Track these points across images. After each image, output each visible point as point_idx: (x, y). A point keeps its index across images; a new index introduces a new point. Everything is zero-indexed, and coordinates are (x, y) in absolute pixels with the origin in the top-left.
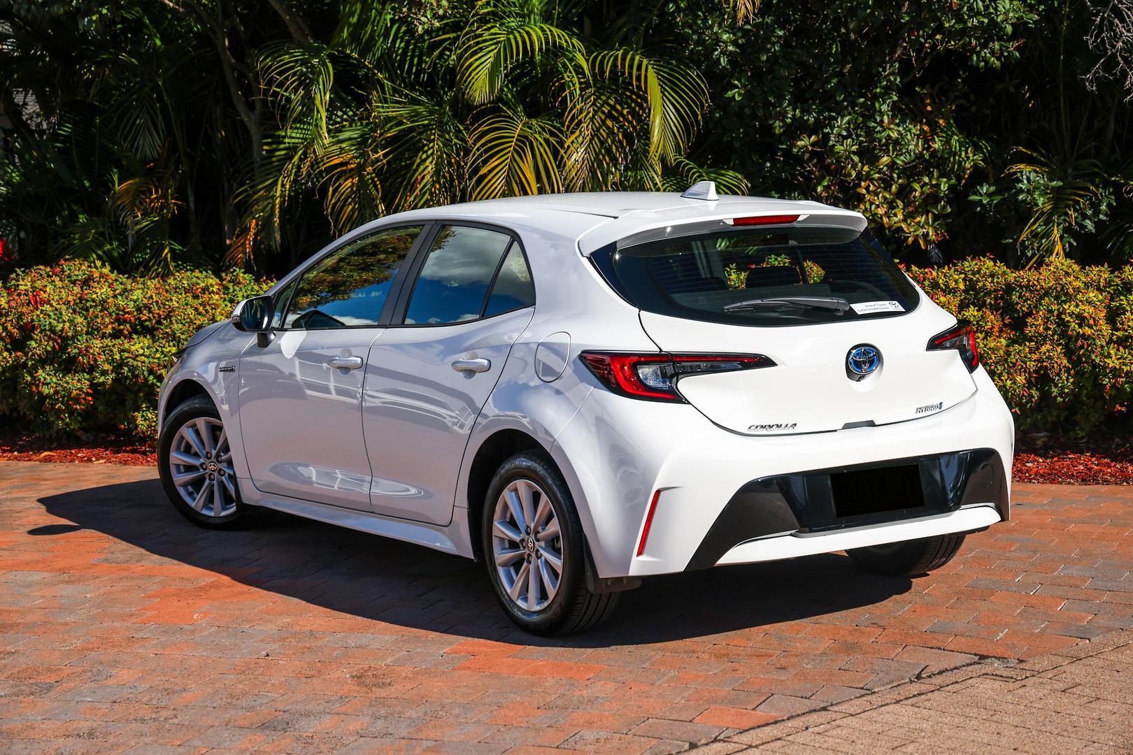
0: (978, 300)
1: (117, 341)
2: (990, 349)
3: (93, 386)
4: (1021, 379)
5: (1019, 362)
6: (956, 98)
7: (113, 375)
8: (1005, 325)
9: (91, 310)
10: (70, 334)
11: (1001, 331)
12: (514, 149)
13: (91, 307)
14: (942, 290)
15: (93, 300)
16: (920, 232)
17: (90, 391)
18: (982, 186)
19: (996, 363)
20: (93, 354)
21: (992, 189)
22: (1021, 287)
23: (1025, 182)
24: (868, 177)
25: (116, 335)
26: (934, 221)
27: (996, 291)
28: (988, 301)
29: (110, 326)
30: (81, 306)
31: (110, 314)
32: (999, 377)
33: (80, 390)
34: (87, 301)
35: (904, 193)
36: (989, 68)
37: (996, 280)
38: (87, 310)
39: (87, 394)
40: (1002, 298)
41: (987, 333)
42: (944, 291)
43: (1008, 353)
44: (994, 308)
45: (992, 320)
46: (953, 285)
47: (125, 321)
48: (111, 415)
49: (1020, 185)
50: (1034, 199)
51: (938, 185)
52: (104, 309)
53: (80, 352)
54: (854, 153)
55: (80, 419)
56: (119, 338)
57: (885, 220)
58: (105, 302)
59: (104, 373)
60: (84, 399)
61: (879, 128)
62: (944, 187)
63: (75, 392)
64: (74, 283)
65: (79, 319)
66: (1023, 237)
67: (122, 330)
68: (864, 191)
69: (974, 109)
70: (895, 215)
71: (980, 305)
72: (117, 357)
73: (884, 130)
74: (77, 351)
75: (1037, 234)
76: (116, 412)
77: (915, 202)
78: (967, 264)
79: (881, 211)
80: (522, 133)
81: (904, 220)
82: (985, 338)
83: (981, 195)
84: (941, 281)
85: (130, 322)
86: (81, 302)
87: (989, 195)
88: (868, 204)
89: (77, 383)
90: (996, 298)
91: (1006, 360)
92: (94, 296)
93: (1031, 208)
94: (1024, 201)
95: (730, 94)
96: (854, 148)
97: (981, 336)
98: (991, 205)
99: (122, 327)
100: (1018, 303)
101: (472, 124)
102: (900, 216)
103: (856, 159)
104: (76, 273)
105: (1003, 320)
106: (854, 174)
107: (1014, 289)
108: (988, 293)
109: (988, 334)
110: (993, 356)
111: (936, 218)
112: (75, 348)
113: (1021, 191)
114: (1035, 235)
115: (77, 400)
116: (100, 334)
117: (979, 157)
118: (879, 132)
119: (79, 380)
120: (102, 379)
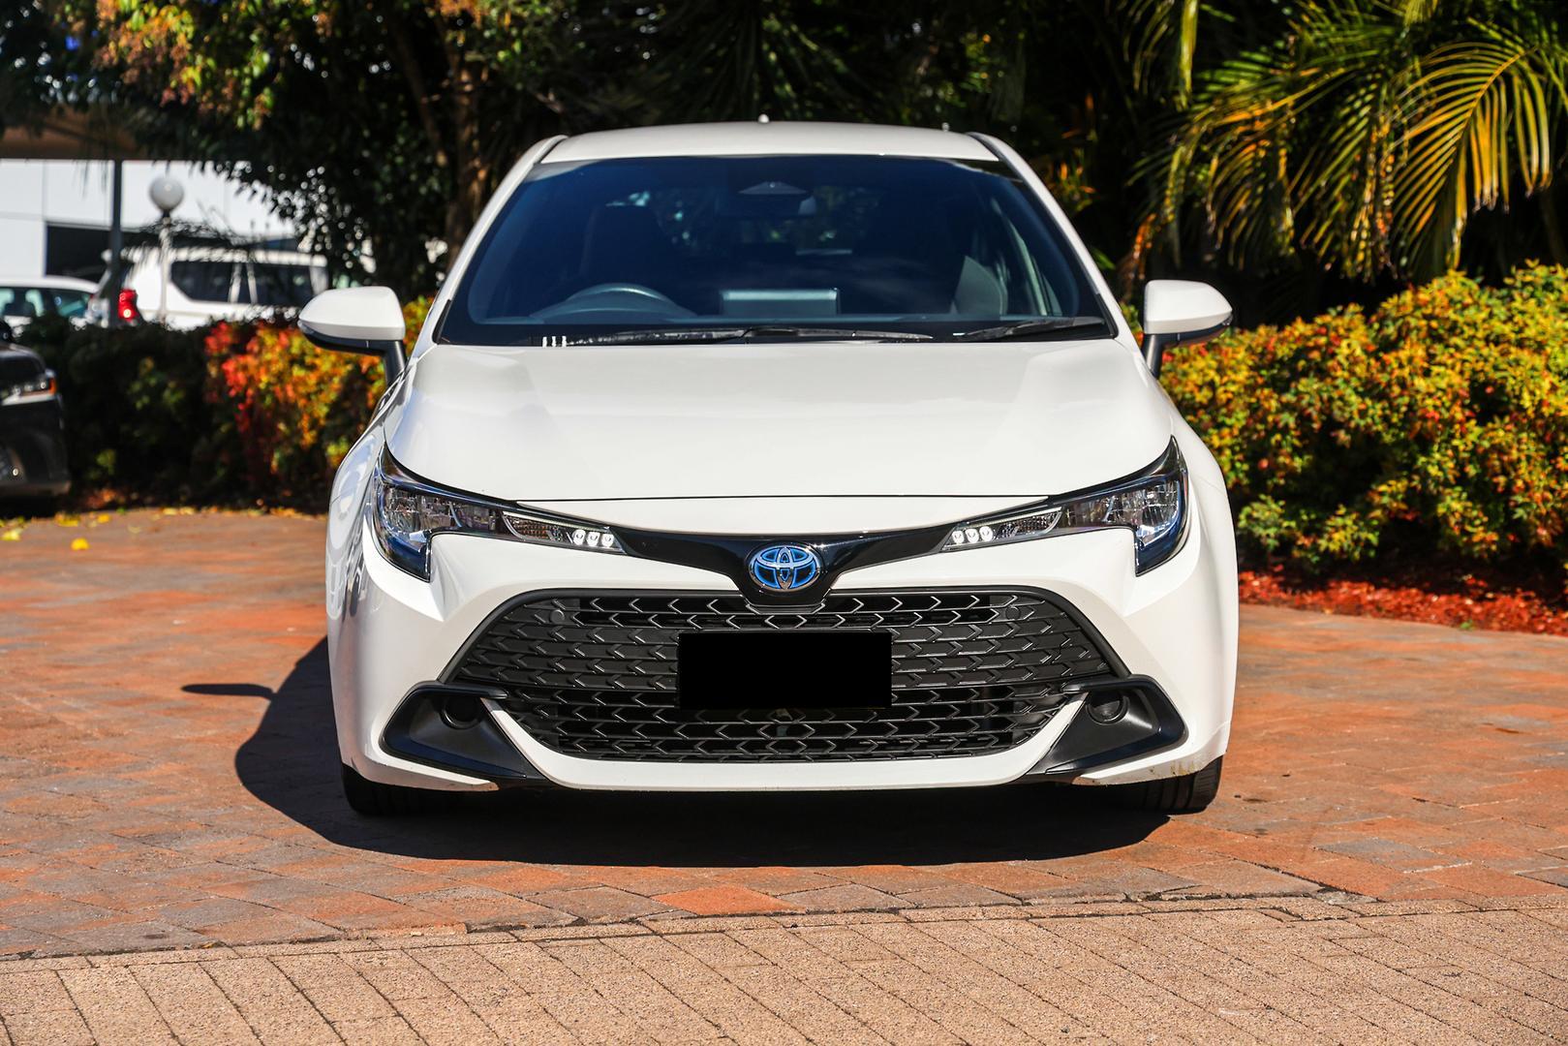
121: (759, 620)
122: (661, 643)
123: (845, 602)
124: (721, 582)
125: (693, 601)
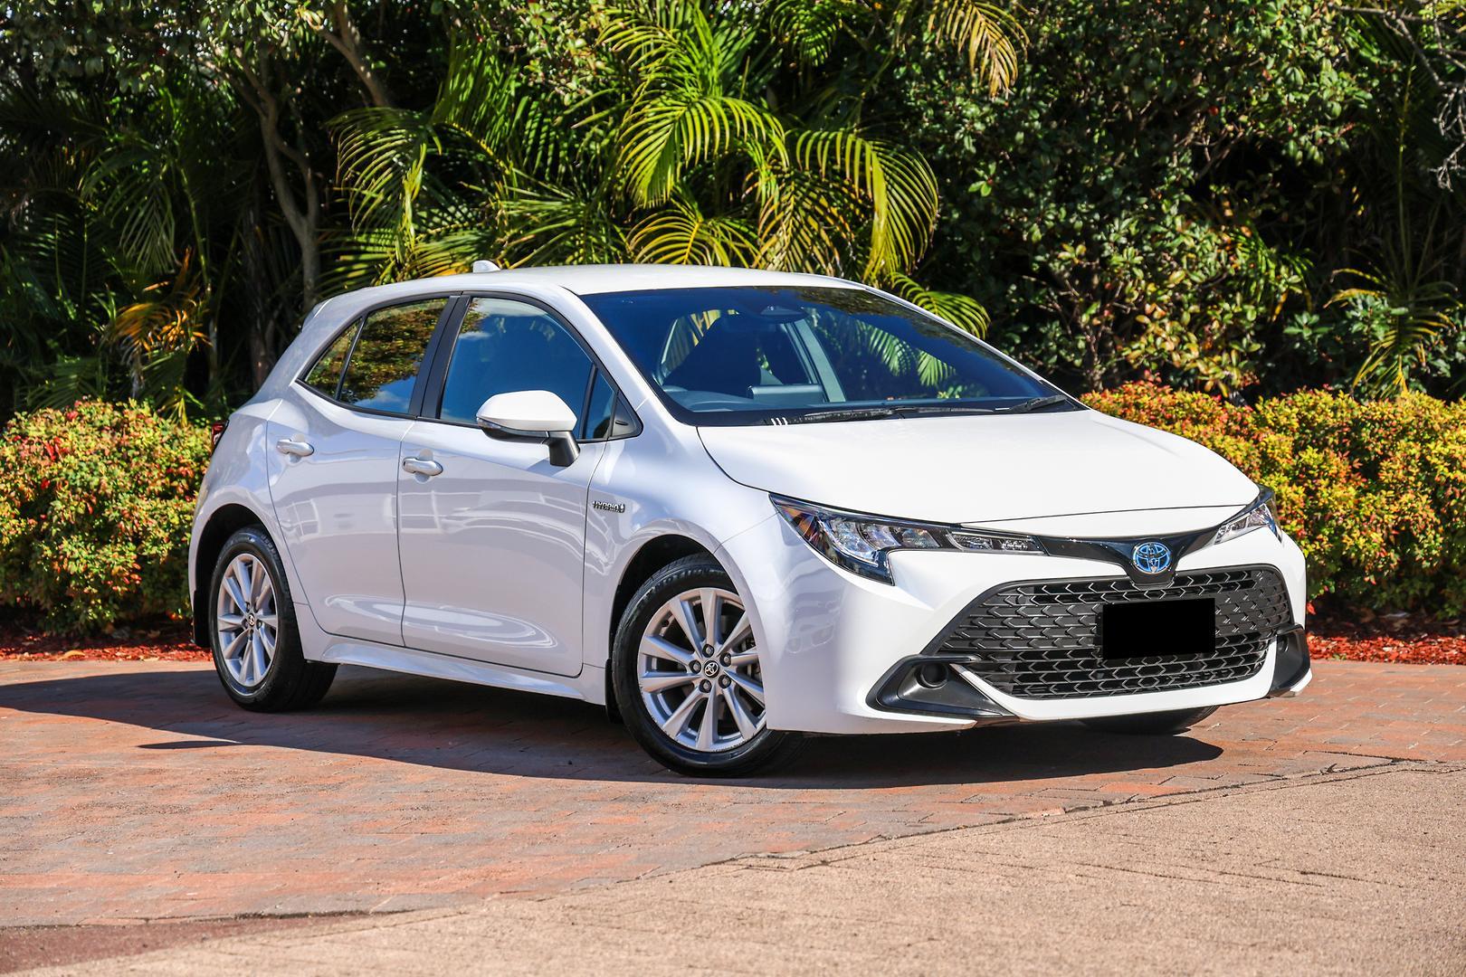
0: (1318, 440)
1: (171, 503)
2: (1336, 499)
3: (141, 559)
4: (1377, 537)
5: (1374, 516)
6: (1262, 201)
7: (171, 544)
8: (1354, 470)
9: (134, 460)
10: (109, 491)
11: (1348, 478)
12: (689, 257)
13: (134, 456)
14: (1270, 427)
15: (137, 448)
16: (1222, 375)
17: (137, 567)
18: (1301, 314)
19: (1345, 517)
20: (139, 519)
21: (1315, 318)
22: (1373, 422)
23: (1361, 307)
24: (1154, 299)
25: (166, 495)
26: (1238, 362)
27: (1339, 427)
28: (1331, 440)
29: (159, 482)
30: (120, 455)
31: (160, 467)
32: (1349, 535)
33: (123, 565)
34: (128, 448)
35: (1198, 324)
36: (1308, 161)
37: (1339, 414)
38: (128, 461)
39: (134, 571)
40: (1348, 436)
41: (1331, 481)
42: (1273, 428)
43: (1358, 505)
44: (1339, 448)
45: (1338, 464)
46: (1283, 421)
47: (180, 476)
48: (160, 601)
49: (1353, 313)
50: (1372, 330)
51: (1244, 314)
52: (151, 459)
53: (122, 516)
54: (1138, 266)
55: (116, 606)
56: (170, 498)
57: (1176, 357)
58: (151, 450)
59: (156, 542)
60: (129, 578)
61: (1169, 234)
62: (1251, 316)
63: (116, 569)
64: (101, 429)
65: (119, 472)
66: (1358, 381)
67: (175, 488)
68: (1146, 320)
69: (1285, 216)
70: (1188, 351)
71: (1321, 446)
72: (176, 520)
73: (1177, 236)
74: (117, 514)
75: (1376, 377)
76: (167, 596)
77: (1212, 335)
78: (1298, 398)
79: (1169, 346)
80: (699, 237)
81: (1200, 358)
82: (1330, 485)
83: (1301, 327)
84: (1268, 416)
85: (187, 477)
86: (120, 451)
87: (1312, 327)
88: (1151, 339)
89: (118, 557)
90: (1341, 437)
91: (1357, 513)
92: (138, 442)
93: (1367, 343)
94: (1359, 333)
95: (974, 187)
96: (1138, 260)
97: (1324, 483)
98: (1313, 341)
99: (175, 483)
100: (1369, 443)
101: (633, 224)
102: (1195, 353)
103: (1139, 273)
104: (101, 417)
105: (1351, 464)
106: (1136, 295)
107: (1364, 425)
108: (1331, 431)
109: (1333, 480)
110: (1341, 507)
111: (1241, 357)
112: (114, 510)
113: (1355, 319)
114: (1373, 379)
115: (117, 579)
116: (147, 492)
117: (1295, 279)
118: (1170, 239)
119: (122, 553)
120: (155, 550)
121: (1140, 595)
122: (1088, 612)
123: (1182, 580)
124: (1114, 570)
125: (1102, 584)
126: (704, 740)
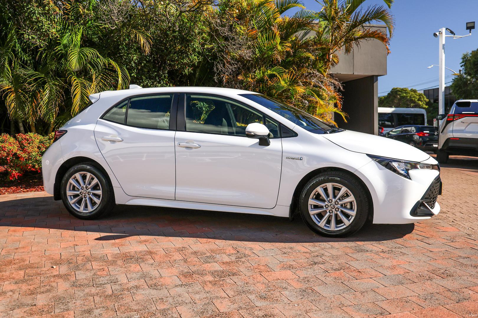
126: (333, 227)
